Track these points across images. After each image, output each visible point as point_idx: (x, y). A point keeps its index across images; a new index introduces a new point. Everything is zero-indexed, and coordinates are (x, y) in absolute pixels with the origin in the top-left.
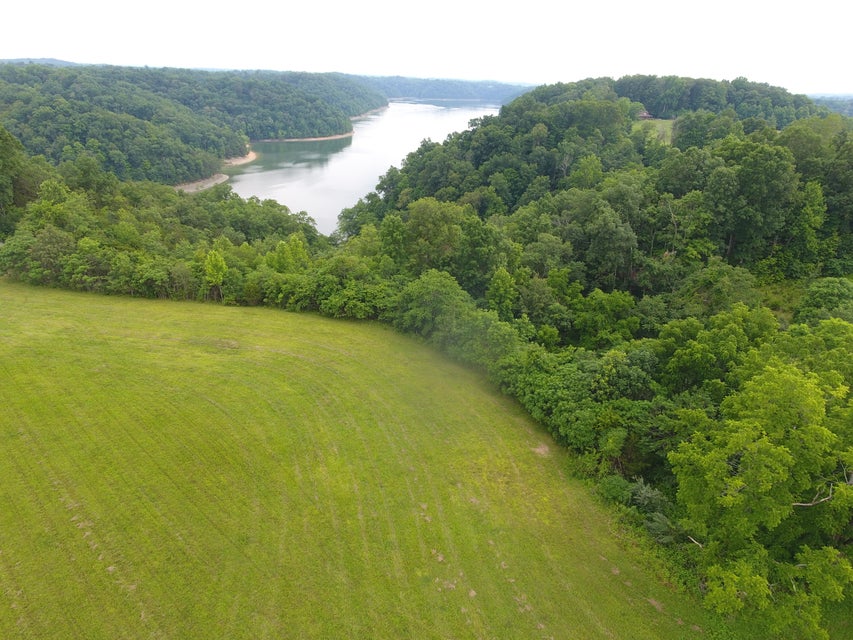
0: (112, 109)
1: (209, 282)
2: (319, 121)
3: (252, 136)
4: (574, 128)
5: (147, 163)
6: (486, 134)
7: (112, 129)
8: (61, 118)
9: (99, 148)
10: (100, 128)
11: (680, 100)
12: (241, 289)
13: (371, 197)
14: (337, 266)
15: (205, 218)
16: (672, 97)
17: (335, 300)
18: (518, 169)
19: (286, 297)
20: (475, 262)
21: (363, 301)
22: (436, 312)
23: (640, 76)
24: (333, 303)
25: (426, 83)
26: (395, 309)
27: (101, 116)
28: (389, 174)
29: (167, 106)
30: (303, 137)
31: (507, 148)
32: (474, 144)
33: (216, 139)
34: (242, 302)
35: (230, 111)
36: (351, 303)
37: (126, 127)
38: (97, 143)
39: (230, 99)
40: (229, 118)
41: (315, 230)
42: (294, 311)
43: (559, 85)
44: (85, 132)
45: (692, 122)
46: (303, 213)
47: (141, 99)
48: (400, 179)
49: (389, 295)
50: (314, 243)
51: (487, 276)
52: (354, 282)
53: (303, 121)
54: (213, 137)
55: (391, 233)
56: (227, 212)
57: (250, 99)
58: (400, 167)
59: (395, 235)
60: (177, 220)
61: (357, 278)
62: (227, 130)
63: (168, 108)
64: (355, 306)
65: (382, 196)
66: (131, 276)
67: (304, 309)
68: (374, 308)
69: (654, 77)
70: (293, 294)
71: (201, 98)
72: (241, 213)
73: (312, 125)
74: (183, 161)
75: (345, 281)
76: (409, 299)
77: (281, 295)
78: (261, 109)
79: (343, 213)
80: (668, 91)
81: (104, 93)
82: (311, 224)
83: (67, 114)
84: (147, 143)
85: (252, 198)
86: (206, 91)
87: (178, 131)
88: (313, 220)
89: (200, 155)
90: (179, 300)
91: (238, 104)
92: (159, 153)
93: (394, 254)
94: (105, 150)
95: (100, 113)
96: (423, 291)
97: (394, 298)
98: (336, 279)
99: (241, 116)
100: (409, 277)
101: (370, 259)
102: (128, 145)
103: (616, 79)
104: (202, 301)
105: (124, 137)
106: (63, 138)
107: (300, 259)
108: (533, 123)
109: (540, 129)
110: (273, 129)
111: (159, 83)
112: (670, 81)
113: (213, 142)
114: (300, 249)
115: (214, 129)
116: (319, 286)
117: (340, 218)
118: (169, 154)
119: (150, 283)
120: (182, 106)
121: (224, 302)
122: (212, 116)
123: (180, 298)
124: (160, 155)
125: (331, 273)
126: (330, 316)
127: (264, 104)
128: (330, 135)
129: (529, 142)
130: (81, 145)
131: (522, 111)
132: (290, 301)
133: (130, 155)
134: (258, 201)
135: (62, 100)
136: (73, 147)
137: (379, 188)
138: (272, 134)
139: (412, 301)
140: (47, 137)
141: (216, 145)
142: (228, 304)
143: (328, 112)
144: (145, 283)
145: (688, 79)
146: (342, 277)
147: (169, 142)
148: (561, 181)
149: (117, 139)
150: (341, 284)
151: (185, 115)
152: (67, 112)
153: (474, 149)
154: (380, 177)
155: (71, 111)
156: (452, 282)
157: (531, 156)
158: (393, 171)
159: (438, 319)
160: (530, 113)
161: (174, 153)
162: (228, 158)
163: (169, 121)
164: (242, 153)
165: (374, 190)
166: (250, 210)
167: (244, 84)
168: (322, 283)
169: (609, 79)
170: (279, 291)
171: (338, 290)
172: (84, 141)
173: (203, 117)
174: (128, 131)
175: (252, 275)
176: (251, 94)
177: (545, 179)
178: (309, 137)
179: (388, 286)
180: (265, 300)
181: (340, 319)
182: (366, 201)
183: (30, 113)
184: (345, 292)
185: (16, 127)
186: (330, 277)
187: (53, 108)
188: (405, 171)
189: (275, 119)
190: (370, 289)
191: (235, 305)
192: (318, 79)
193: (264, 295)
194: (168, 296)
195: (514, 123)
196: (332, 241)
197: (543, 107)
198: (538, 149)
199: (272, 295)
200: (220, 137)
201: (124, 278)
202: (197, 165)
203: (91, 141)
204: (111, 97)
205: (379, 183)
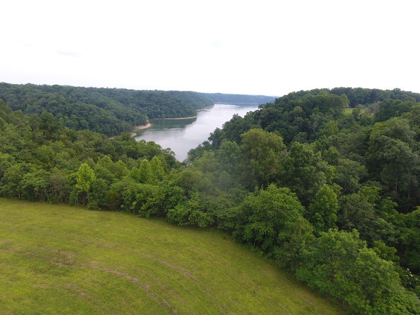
0: (87, 103)
1: (78, 189)
2: (182, 110)
3: (150, 117)
4: (317, 108)
5: (98, 126)
6: (268, 111)
7: (84, 110)
8: (61, 105)
9: (76, 119)
10: (78, 110)
11: (365, 99)
12: (104, 196)
13: (205, 143)
14: (184, 179)
15: (112, 149)
16: (361, 97)
17: (180, 209)
18: (287, 129)
19: (139, 205)
20: (299, 179)
21: (205, 211)
22: (278, 228)
23: (342, 88)
24: (179, 212)
25: (232, 96)
26: (234, 220)
27: (79, 105)
28: (215, 132)
29: (113, 103)
30: (173, 117)
31: (280, 118)
32: (262, 116)
33: (133, 117)
34: (103, 207)
35: (141, 106)
36: (194, 213)
37: (91, 110)
38: (75, 117)
39: (142, 101)
40: (140, 108)
41: (174, 158)
42: (144, 217)
43: (302, 91)
44: (71, 112)
45: (387, 104)
46: (169, 149)
47: (102, 99)
48: (221, 134)
49: (228, 206)
50: (174, 165)
51: (310, 191)
52: (197, 194)
53: (174, 110)
54: (131, 116)
55: (228, 154)
56: (126, 147)
57: (151, 100)
58: (221, 128)
59: (231, 156)
60: (93, 149)
61: (200, 190)
62: (139, 113)
63: (112, 103)
64: (198, 215)
65: (211, 143)
66: (18, 183)
67: (153, 216)
68: (215, 217)
69: (350, 88)
70: (145, 202)
71: (129, 100)
72: (133, 147)
73: (178, 112)
74: (115, 126)
75: (190, 192)
76: (249, 211)
77: (134, 203)
78: (155, 105)
79: (190, 151)
80: (359, 95)
81: (85, 96)
82: (172, 155)
83: (64, 104)
84: (100, 117)
85: (142, 141)
86: (132, 97)
87: (115, 113)
88: (174, 153)
89: (124, 123)
90: (53, 203)
91: (145, 103)
92: (104, 122)
93: (230, 171)
94: (79, 120)
95: (79, 104)
96: (266, 206)
97: (232, 209)
98: (182, 191)
99: (146, 108)
100: (243, 190)
101: (211, 174)
102: (90, 118)
103: (331, 89)
104: (72, 205)
105: (89, 114)
106: (60, 114)
107: (157, 173)
108: (294, 106)
109: (298, 109)
110: (160, 114)
111: (111, 93)
112: (359, 90)
113: (131, 118)
114: (158, 166)
115: (132, 112)
116: (167, 196)
117: (189, 154)
118: (109, 123)
119: (30, 188)
120: (120, 103)
121: (88, 206)
122: (133, 107)
123: (55, 202)
124: (104, 123)
125: (179, 185)
126: (175, 223)
127: (157, 103)
128: (187, 117)
129: (292, 115)
130: (68, 118)
131: (287, 100)
132: (142, 208)
133: (91, 123)
134: (145, 142)
135: (63, 98)
136: (64, 118)
137: (210, 139)
138: (159, 116)
139: (252, 214)
140: (53, 113)
141: (132, 120)
142: (91, 209)
143: (186, 107)
144: (26, 189)
145: (368, 89)
146: (187, 188)
147: (109, 117)
148: (313, 135)
149: (85, 115)
150: (187, 194)
151: (120, 107)
152: (64, 103)
153: (262, 119)
154: (211, 133)
155: (66, 102)
156: (293, 198)
157: (294, 122)
158: (217, 130)
159: (282, 235)
160: (292, 101)
161: (111, 122)
162: (137, 126)
163: (112, 109)
164: (144, 124)
165: (207, 140)
166: (139, 146)
167: (148, 94)
168: (170, 193)
169: (327, 89)
170: (134, 199)
171: (183, 200)
172: (69, 116)
173: (129, 108)
174: (92, 112)
175: (117, 184)
176: (152, 98)
177: (304, 134)
178: (177, 117)
179: (227, 197)
180: (122, 206)
181: (184, 227)
182: (202, 146)
183: (47, 103)
184: (190, 203)
185: (40, 109)
186: (177, 188)
187: (58, 100)
188: (224, 130)
189: (161, 109)
190: (211, 200)
191: (97, 209)
192: (183, 93)
193: (122, 202)
194: (46, 200)
195: (283, 106)
196: (183, 164)
197: (299, 98)
198: (299, 119)
199: (127, 202)
200: (135, 116)
201: (12, 184)
202: (122, 128)
203: (73, 116)
204: (87, 98)
205: (210, 136)
